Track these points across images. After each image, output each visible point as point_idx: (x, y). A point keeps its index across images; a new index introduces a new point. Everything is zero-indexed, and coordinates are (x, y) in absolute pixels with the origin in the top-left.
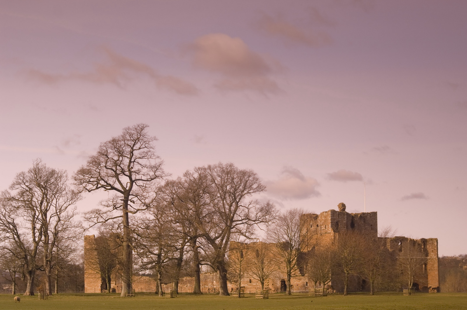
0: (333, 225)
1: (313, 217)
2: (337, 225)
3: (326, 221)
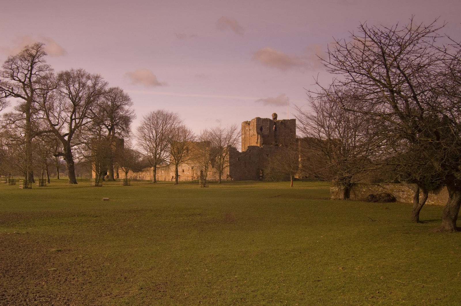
0: (258, 129)
1: (247, 123)
2: (261, 129)
3: (254, 126)
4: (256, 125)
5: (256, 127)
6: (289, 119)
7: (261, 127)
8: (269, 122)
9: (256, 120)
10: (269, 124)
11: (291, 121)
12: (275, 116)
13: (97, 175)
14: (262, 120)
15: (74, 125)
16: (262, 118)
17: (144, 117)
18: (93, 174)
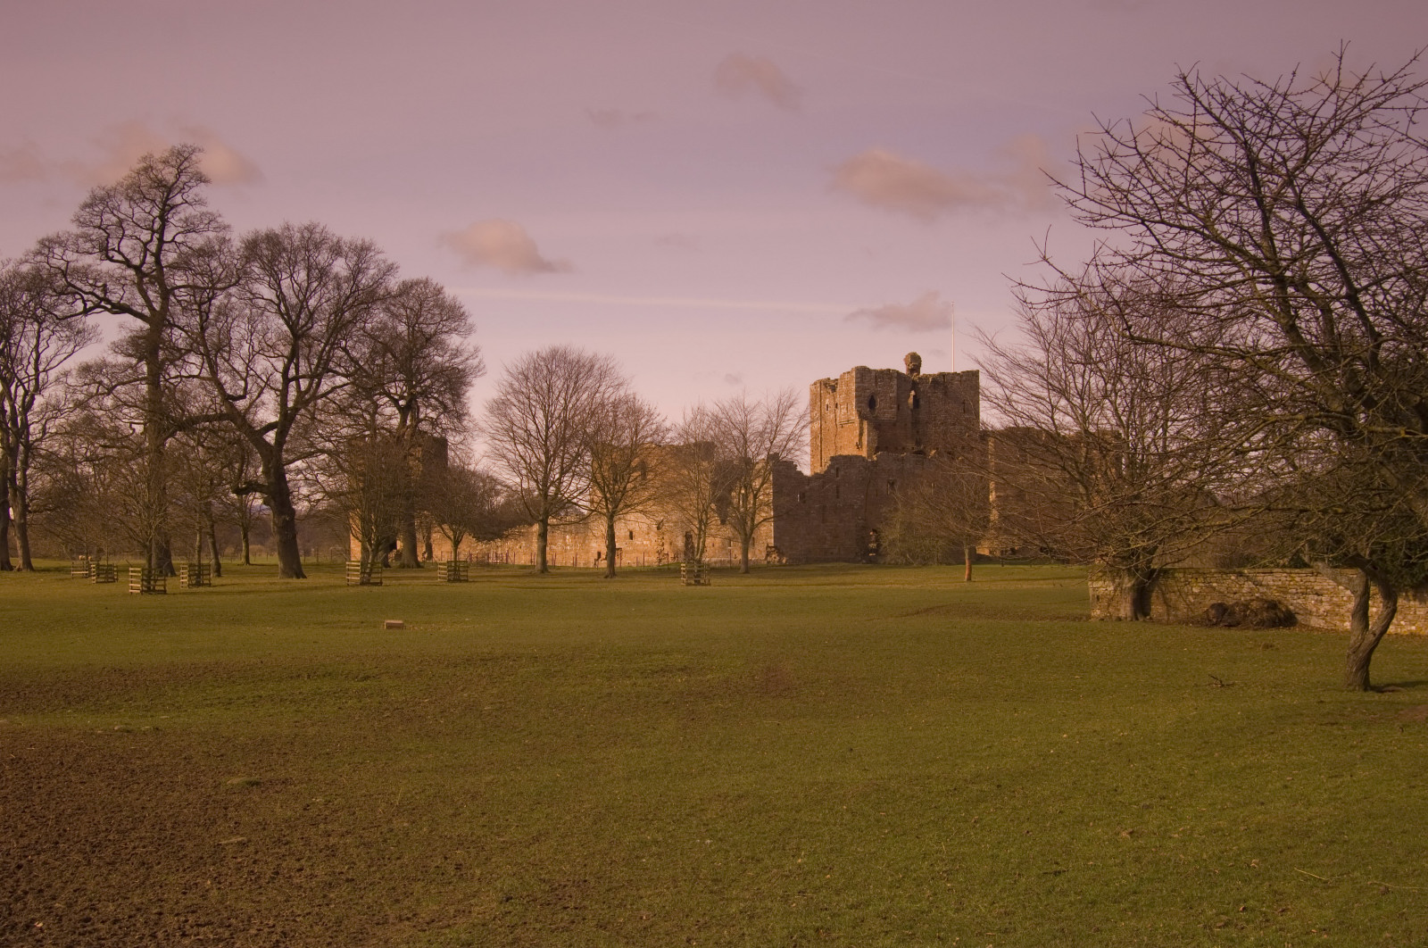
0: (861, 402)
1: (829, 386)
2: (872, 403)
3: (848, 393)
4: (856, 391)
5: (856, 397)
6: (958, 372)
7: (872, 396)
8: (895, 382)
9: (854, 374)
10: (895, 387)
11: (964, 378)
12: (915, 361)
13: (364, 549)
14: (873, 374)
15: (294, 398)
16: (875, 370)
17: (508, 371)
18: (352, 546)
